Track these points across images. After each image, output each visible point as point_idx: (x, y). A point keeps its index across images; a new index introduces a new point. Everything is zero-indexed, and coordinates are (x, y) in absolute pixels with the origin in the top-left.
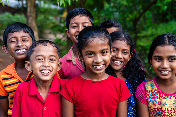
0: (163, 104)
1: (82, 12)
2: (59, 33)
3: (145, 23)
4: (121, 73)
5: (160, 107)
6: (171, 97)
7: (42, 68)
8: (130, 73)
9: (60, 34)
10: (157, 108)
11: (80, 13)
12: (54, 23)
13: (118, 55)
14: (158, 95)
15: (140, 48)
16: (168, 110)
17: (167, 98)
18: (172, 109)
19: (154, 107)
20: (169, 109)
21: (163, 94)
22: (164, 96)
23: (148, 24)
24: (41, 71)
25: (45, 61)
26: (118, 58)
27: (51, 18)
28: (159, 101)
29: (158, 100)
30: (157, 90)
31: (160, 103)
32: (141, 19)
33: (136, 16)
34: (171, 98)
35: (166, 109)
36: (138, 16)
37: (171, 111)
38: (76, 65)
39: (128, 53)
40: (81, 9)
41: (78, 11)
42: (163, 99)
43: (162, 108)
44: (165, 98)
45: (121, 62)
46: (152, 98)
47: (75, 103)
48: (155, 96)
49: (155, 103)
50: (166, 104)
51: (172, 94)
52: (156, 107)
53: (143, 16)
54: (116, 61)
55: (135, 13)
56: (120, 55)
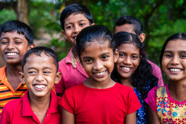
0: (173, 114)
1: (76, 10)
2: (55, 32)
3: (159, 20)
4: (129, 81)
5: (170, 118)
6: (182, 105)
7: (35, 82)
8: (139, 79)
9: (57, 33)
10: (167, 119)
11: (74, 12)
12: (49, 20)
13: (126, 61)
14: (168, 103)
15: (153, 50)
16: (179, 120)
17: (178, 107)
18: (183, 119)
19: (163, 118)
20: (181, 119)
21: (173, 103)
22: (174, 105)
23: (162, 21)
24: (34, 85)
25: (38, 74)
26: (127, 64)
27: (46, 14)
28: (169, 111)
29: (167, 109)
30: (168, 98)
31: (169, 113)
32: (154, 15)
33: (147, 11)
34: (182, 107)
35: (176, 120)
36: (150, 11)
37: (182, 121)
38: (76, 68)
39: (137, 57)
40: (74, 6)
41: (72, 8)
42: (174, 108)
43: (172, 119)
44: (175, 107)
45: (130, 69)
46: (162, 107)
47: (76, 113)
48: (165, 104)
49: (164, 112)
50: (177, 114)
51: (184, 102)
52: (165, 118)
53: (156, 11)
54: (124, 68)
55: (147, 7)
56: (129, 61)
